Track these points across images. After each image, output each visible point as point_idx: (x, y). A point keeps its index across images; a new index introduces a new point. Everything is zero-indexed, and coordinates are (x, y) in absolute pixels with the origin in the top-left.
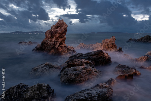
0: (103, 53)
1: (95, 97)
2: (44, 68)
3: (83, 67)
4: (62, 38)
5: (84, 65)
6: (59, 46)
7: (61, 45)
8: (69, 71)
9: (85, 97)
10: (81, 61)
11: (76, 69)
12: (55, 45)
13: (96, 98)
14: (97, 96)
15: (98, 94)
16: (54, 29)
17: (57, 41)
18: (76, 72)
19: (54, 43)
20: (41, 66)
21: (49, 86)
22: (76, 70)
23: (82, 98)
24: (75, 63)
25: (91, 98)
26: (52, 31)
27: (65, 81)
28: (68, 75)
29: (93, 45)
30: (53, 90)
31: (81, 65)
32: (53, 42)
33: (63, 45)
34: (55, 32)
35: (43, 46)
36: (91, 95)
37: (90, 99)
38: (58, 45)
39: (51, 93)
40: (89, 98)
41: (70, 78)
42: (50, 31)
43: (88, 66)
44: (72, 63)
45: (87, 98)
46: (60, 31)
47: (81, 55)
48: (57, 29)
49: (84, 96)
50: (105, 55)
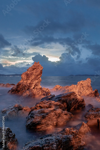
0: (75, 95)
1: (53, 145)
2: (13, 110)
3: (52, 109)
4: (37, 79)
5: (52, 108)
6: (34, 88)
7: (36, 87)
8: (36, 113)
9: (42, 145)
10: (50, 102)
11: (43, 111)
12: (29, 87)
13: (55, 146)
14: (56, 143)
15: (58, 141)
16: (30, 71)
17: (33, 83)
18: (43, 114)
19: (29, 85)
20: (10, 108)
21: (10, 129)
22: (43, 113)
23: (39, 145)
24: (43, 105)
25: (49, 146)
26: (28, 73)
27: (30, 125)
28: (34, 117)
29: (68, 87)
30: (13, 134)
31: (50, 107)
32: (28, 83)
33: (38, 87)
34: (31, 74)
35: (18, 88)
36: (49, 142)
37: (47, 148)
38: (33, 86)
39: (11, 138)
40: (46, 146)
41: (36, 121)
42: (26, 73)
43: (58, 108)
44: (40, 105)
45: (44, 146)
46: (35, 73)
47: (53, 97)
48: (33, 72)
49: (41, 143)
50: (77, 97)
